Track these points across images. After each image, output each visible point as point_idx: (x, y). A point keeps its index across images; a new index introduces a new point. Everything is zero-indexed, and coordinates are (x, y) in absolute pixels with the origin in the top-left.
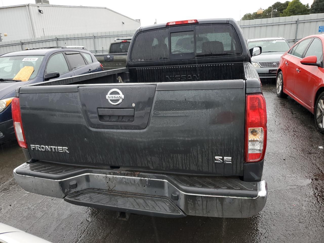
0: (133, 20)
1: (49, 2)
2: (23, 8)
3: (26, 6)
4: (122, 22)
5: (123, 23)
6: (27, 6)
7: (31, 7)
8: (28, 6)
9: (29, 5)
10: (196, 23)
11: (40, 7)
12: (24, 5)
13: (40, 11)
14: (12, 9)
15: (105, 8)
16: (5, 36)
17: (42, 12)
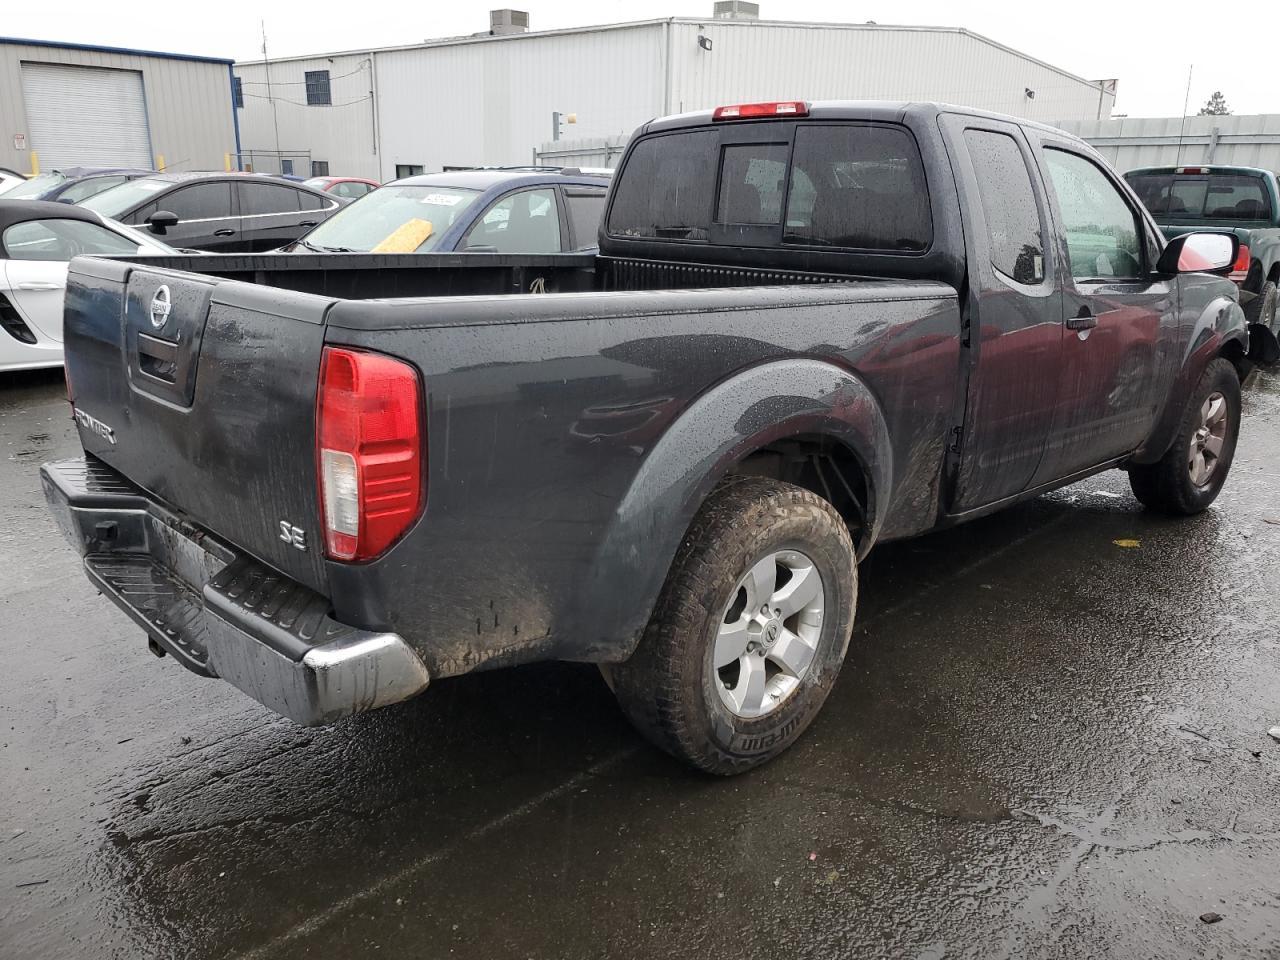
0: (1083, 82)
1: (757, 10)
2: (652, 32)
3: (661, 24)
4: (1027, 90)
5: (1030, 94)
6: (665, 25)
7: (675, 28)
8: (668, 24)
9: (674, 21)
10: (802, 115)
11: (706, 27)
12: (655, 22)
13: (703, 42)
14: (621, 34)
15: (962, 32)
16: (571, 121)
17: (708, 45)
